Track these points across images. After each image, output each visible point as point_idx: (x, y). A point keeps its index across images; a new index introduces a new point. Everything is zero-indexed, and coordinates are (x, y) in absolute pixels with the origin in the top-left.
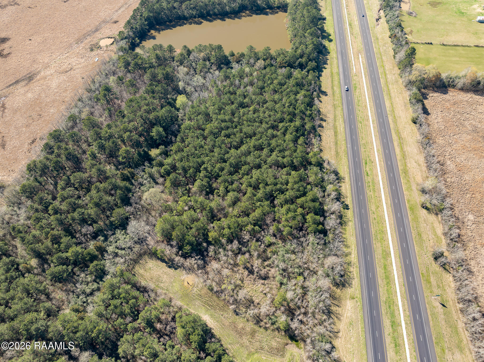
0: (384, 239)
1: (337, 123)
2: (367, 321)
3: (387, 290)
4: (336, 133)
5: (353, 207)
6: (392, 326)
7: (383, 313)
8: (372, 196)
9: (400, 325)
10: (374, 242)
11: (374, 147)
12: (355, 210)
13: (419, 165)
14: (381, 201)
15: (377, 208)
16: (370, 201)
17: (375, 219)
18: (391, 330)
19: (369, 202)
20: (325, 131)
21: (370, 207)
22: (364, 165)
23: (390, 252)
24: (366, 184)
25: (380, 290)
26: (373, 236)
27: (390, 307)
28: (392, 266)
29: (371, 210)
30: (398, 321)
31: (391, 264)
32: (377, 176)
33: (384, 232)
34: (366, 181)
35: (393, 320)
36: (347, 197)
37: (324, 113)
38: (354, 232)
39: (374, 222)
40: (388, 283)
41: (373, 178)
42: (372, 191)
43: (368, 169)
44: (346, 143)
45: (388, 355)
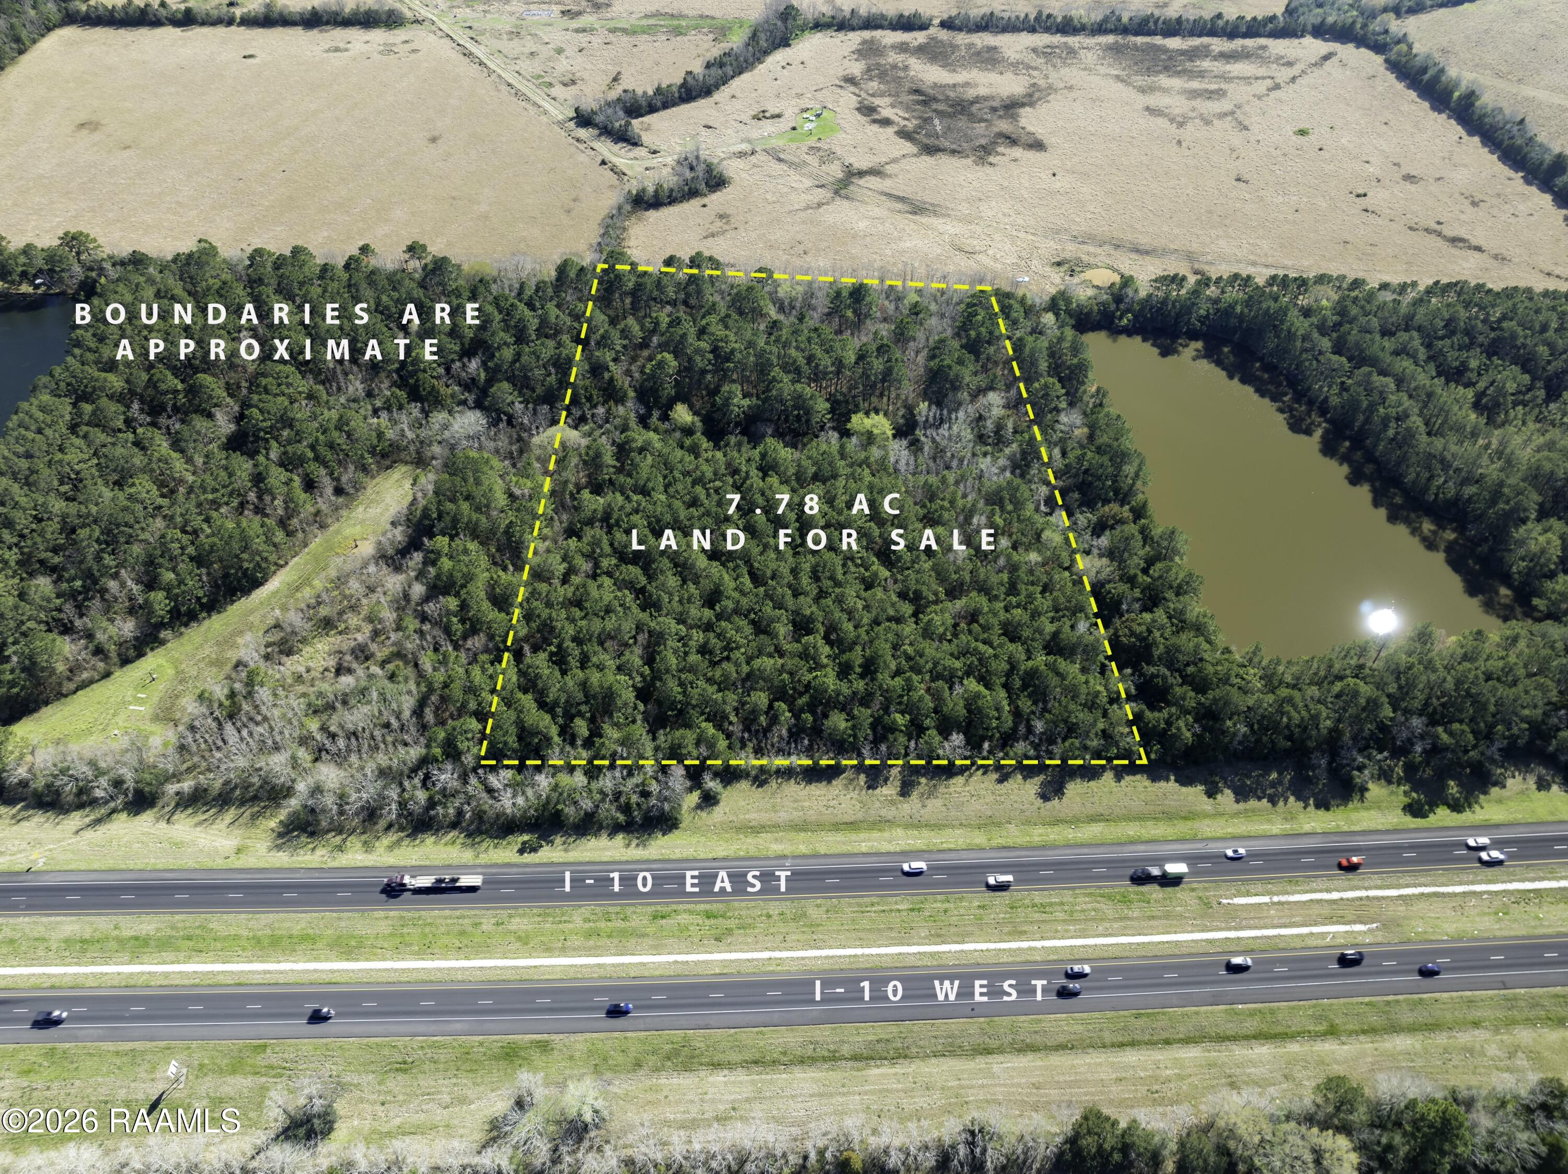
0: (401, 948)
1: (900, 832)
2: (169, 875)
3: (237, 937)
4: (852, 826)
5: (527, 865)
6: (136, 938)
7: (177, 917)
8: (571, 926)
9: (135, 958)
10: (392, 914)
11: (791, 949)
12: (515, 870)
13: (721, 1119)
14: (548, 950)
15: (519, 939)
16: (548, 915)
17: (476, 925)
18: (127, 933)
19: (540, 911)
20: (855, 795)
21: (520, 911)
22: (702, 907)
23: (357, 960)
24: (618, 909)
25: (243, 916)
26: (417, 915)
27: (189, 938)
28: (309, 961)
29: (510, 916)
30: (145, 958)
31: (317, 959)
32: (657, 949)
33: (426, 949)
34: (628, 911)
35: (152, 943)
36: (566, 850)
37: (942, 789)
38: (437, 863)
39: (467, 921)
40: (259, 942)
41: (643, 935)
42: (587, 925)
43: (683, 918)
44: (804, 856)
45: (69, 919)
